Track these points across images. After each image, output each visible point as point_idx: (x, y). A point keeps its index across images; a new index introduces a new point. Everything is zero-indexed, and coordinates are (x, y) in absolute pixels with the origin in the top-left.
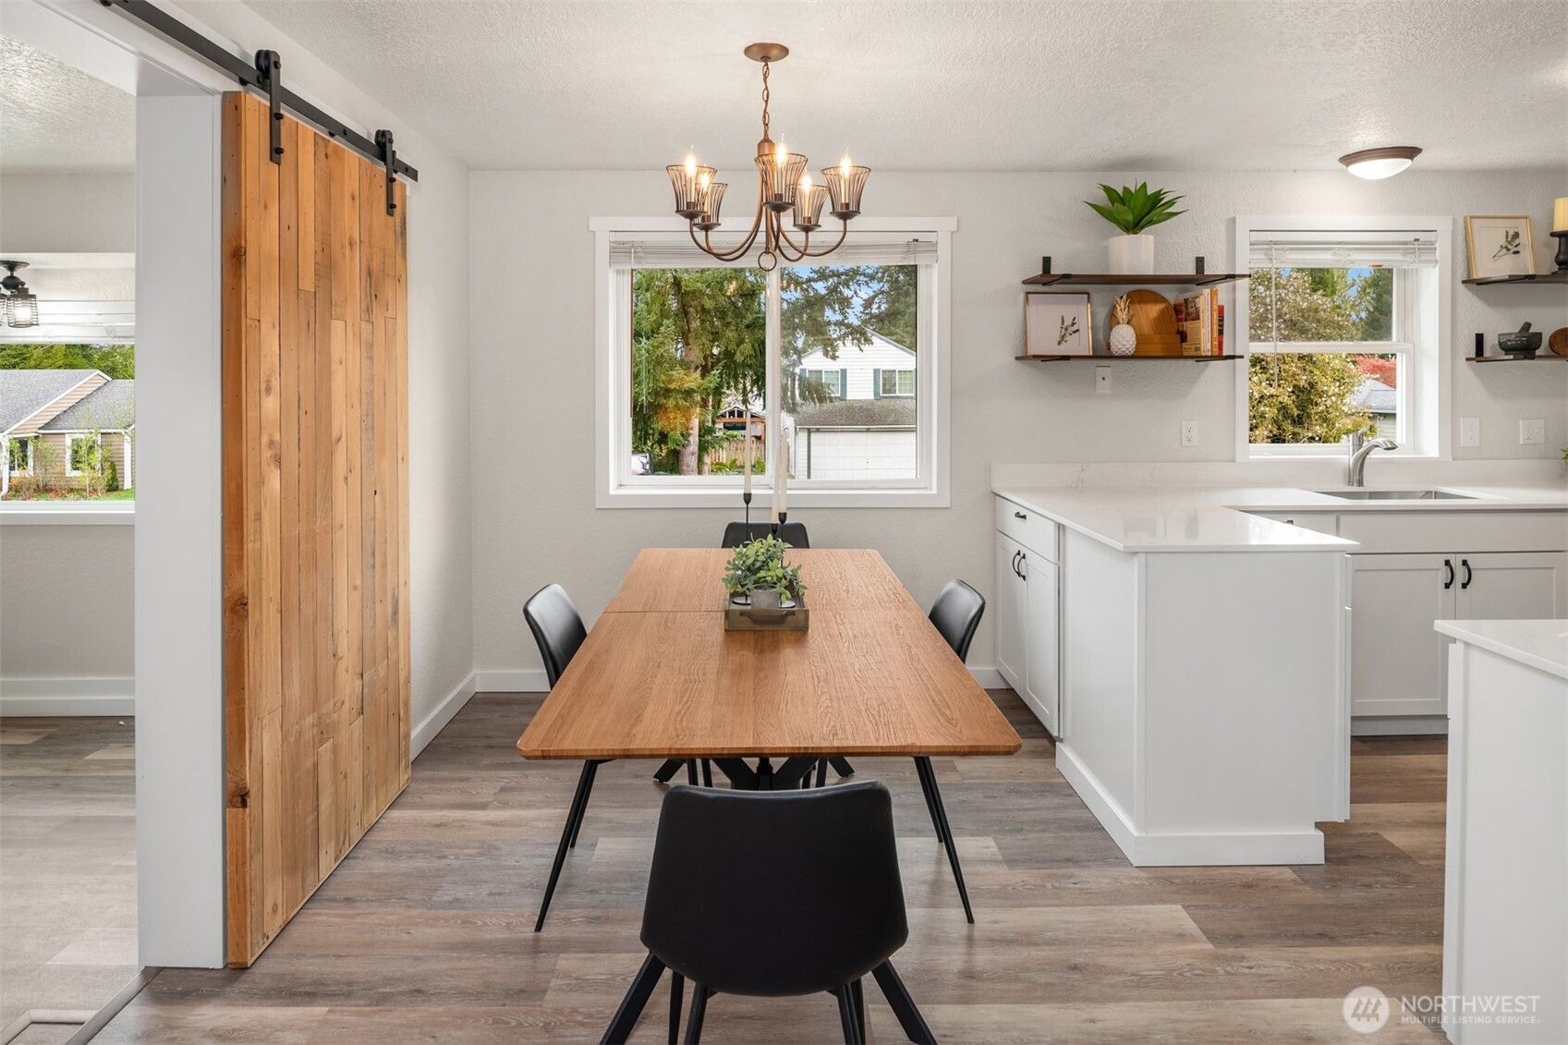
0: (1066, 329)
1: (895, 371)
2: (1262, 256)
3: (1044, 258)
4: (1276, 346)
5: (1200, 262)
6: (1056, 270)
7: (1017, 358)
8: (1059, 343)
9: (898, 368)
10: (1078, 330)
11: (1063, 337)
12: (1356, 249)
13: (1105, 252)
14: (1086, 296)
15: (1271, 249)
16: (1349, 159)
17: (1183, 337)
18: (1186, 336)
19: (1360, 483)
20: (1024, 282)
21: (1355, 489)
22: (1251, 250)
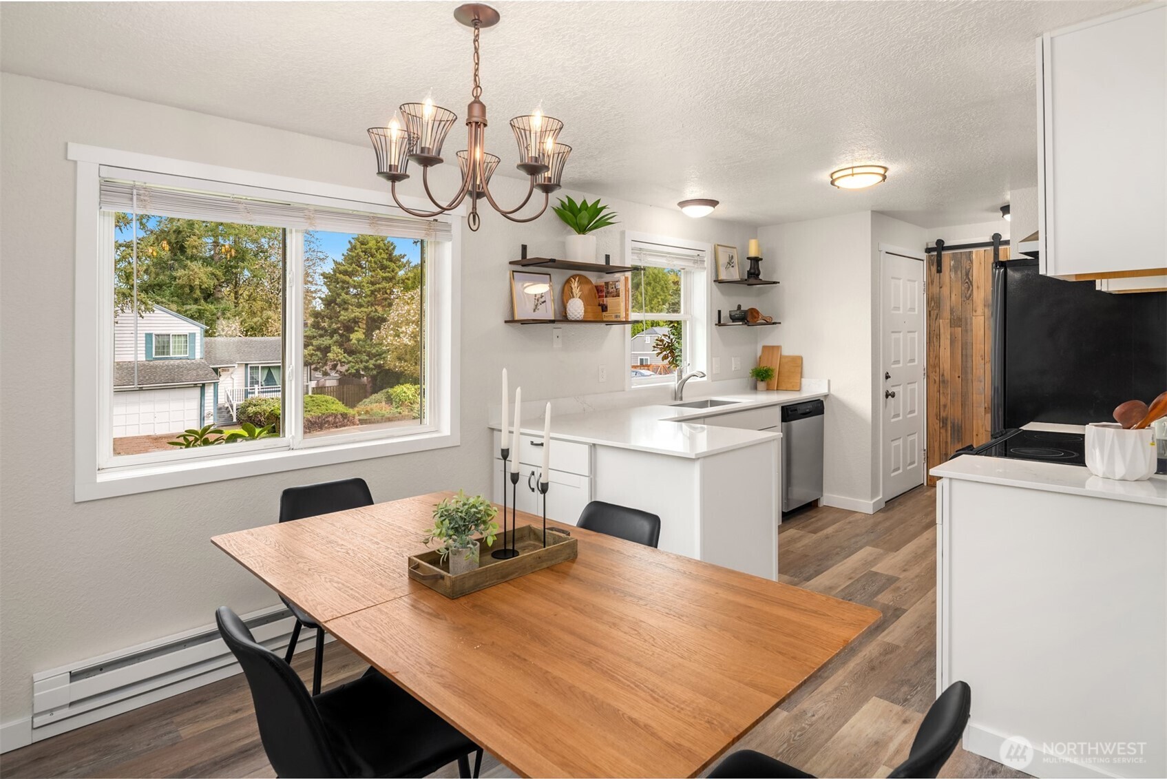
0: (538, 301)
1: (169, 335)
2: (636, 258)
3: (522, 245)
4: (644, 316)
5: (607, 257)
6: (530, 255)
7: (506, 322)
8: (534, 311)
9: (172, 332)
10: (545, 301)
11: (536, 306)
12: (677, 258)
13: (563, 244)
14: (548, 276)
15: (640, 254)
16: (682, 204)
17: (604, 308)
18: (606, 307)
19: (681, 399)
20: (511, 263)
21: (679, 402)
22: (632, 253)
